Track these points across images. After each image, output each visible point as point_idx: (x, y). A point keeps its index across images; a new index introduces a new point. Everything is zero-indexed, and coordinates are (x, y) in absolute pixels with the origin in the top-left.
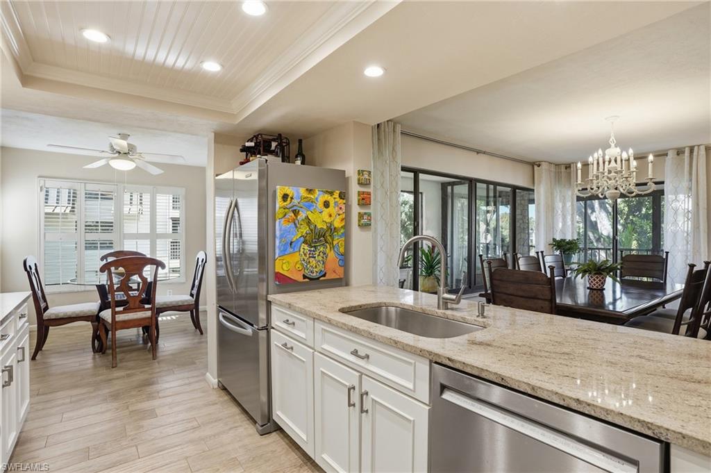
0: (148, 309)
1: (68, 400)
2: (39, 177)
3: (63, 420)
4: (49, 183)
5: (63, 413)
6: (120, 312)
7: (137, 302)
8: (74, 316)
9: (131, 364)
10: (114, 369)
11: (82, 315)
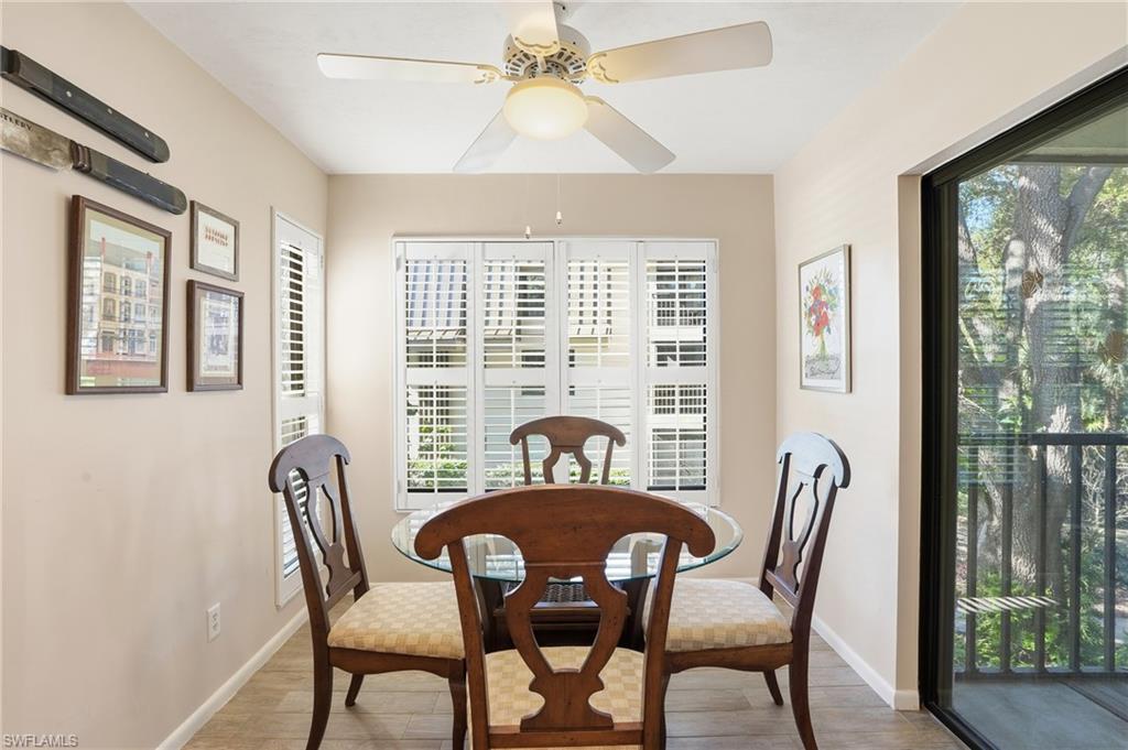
2: (396, 236)
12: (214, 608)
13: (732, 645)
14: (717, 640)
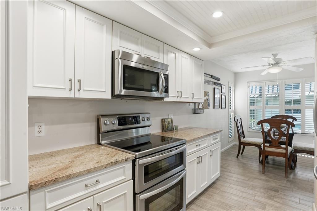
0: (283, 148)
1: (236, 179)
2: (247, 82)
3: (229, 187)
4: (251, 84)
5: (231, 184)
6: (267, 147)
7: (277, 143)
8: (251, 143)
9: (272, 175)
10: (263, 174)
11: (255, 143)
12: (223, 138)
13: (310, 151)
14: (306, 149)
